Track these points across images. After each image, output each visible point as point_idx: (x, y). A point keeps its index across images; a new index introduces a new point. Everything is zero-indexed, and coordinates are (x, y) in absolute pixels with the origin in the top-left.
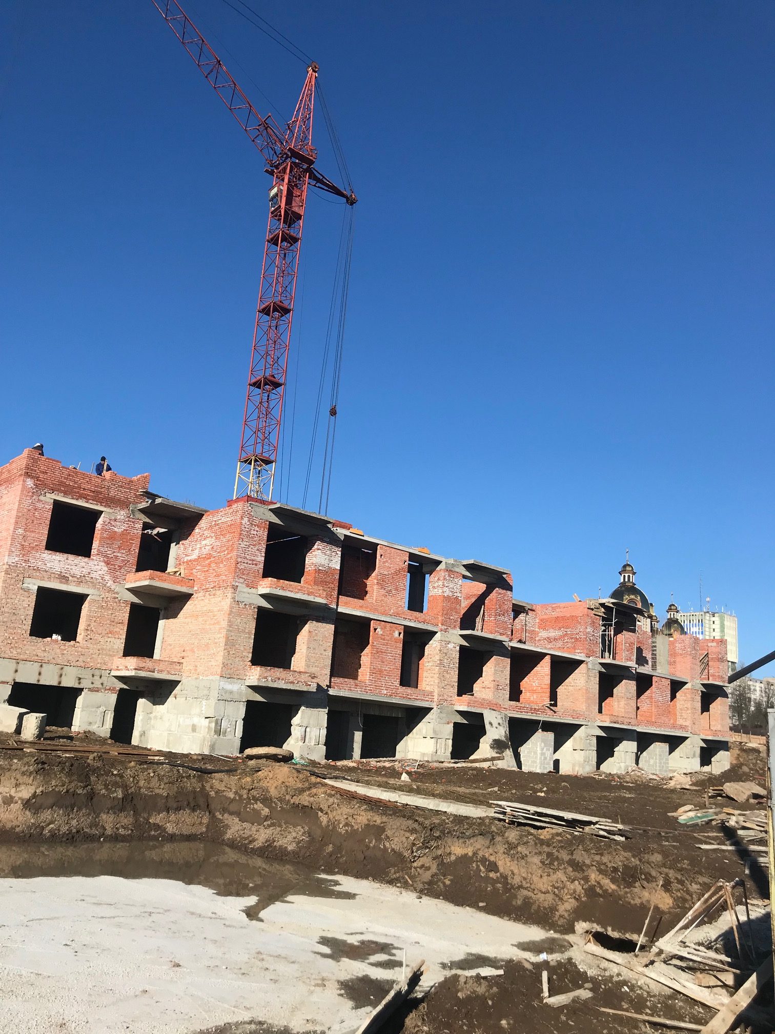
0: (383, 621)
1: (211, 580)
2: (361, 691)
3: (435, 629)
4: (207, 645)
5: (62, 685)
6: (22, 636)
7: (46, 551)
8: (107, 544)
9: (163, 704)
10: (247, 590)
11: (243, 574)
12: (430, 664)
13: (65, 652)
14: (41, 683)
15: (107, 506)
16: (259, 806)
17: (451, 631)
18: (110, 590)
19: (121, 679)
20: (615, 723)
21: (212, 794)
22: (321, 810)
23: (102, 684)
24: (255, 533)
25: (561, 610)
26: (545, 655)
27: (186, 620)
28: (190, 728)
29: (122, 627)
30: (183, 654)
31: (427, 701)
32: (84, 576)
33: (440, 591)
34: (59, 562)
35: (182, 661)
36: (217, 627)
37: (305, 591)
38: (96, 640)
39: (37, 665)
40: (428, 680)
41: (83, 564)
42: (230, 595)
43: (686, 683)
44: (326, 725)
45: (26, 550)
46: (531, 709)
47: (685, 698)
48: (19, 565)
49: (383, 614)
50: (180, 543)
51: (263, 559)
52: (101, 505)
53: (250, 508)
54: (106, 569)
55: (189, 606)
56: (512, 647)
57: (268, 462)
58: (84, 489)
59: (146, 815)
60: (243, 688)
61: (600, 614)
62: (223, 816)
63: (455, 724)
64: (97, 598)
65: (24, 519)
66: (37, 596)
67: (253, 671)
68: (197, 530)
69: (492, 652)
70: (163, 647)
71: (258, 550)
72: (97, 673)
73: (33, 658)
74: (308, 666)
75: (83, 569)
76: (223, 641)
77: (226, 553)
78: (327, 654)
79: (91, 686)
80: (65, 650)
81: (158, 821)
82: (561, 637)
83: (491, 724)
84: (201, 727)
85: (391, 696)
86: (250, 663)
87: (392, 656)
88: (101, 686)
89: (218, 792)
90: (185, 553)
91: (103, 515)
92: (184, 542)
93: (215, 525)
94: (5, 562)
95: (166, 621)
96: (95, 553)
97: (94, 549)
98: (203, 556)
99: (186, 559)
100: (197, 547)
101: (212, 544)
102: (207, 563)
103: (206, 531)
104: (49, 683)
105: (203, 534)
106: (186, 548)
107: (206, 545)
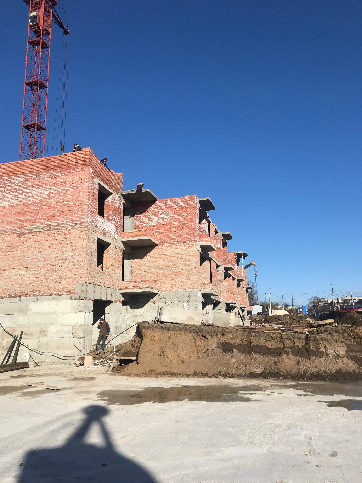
1: (174, 237)
3: (220, 265)
5: (107, 299)
6: (95, 270)
7: (98, 216)
8: (115, 213)
11: (197, 234)
14: (101, 299)
15: (112, 189)
18: (117, 242)
23: (118, 298)
24: (197, 212)
27: (154, 259)
29: (121, 264)
32: (110, 232)
33: (219, 246)
34: (102, 223)
45: (92, 214)
48: (91, 224)
49: (213, 257)
50: (135, 216)
51: (199, 227)
54: (115, 229)
55: (154, 252)
58: (106, 178)
60: (200, 295)
61: (236, 258)
65: (91, 194)
66: (97, 244)
68: (151, 209)
70: (133, 275)
71: (198, 222)
72: (116, 291)
73: (99, 283)
75: (109, 228)
77: (185, 222)
79: (115, 300)
80: (107, 278)
86: (201, 282)
90: (143, 222)
91: (112, 196)
92: (139, 215)
93: (170, 207)
94: (85, 221)
95: (132, 260)
96: (110, 219)
97: (107, 216)
98: (162, 224)
99: (144, 225)
100: (154, 219)
101: (170, 218)
102: (167, 228)
103: (161, 210)
104: (104, 298)
105: (159, 211)
106: (142, 219)
107: (163, 218)
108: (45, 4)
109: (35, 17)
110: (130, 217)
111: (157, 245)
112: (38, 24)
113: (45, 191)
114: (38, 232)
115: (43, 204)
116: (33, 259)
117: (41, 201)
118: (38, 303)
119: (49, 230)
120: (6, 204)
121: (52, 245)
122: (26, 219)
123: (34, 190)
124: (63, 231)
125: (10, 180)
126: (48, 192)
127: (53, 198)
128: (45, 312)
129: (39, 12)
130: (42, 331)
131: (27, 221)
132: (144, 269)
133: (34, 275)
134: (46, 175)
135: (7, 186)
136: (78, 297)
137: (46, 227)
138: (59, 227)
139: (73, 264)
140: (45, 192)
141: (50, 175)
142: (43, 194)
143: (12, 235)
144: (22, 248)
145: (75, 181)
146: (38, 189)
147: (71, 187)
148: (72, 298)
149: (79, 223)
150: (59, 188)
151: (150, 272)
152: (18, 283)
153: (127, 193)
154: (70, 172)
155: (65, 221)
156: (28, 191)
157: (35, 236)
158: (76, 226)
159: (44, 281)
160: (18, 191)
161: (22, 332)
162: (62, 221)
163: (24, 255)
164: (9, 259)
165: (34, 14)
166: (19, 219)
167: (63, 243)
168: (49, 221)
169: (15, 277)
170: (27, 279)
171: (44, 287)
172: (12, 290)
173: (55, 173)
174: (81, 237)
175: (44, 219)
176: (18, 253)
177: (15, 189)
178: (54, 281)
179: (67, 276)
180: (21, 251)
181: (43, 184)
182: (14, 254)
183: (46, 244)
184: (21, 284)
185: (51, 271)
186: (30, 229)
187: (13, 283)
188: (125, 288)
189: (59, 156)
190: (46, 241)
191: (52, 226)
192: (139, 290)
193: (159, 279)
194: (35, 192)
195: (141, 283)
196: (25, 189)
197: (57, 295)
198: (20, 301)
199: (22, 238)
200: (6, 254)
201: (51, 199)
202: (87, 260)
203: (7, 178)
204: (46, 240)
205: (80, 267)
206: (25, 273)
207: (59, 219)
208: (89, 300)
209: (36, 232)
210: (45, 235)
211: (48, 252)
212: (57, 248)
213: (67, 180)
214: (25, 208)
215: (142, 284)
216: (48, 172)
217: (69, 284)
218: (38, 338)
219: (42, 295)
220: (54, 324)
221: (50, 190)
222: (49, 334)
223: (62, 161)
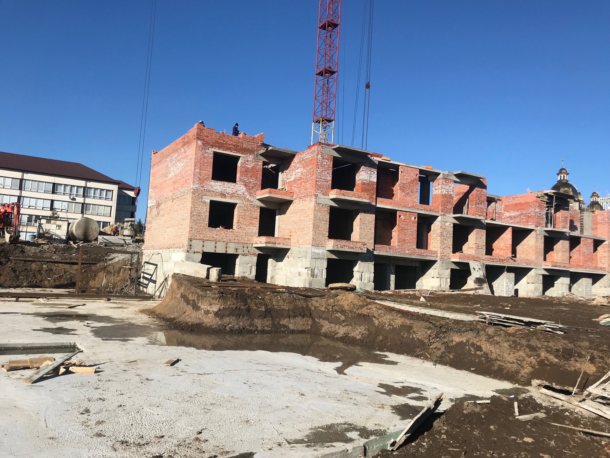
0: (405, 211)
1: (303, 192)
2: (393, 252)
3: (437, 215)
4: (303, 228)
5: (228, 253)
6: (204, 228)
7: (212, 181)
8: (244, 175)
9: (282, 262)
10: (323, 196)
11: (320, 188)
12: (435, 235)
13: (228, 235)
14: (217, 252)
15: (242, 153)
16: (338, 315)
17: (447, 215)
18: (248, 200)
19: (258, 248)
20: (555, 266)
21: (313, 308)
22: (375, 317)
23: (249, 251)
24: (326, 163)
25: (519, 199)
26: (508, 227)
27: (291, 215)
28: (298, 274)
29: (256, 221)
30: (291, 234)
31: (434, 256)
32: (234, 193)
33: (440, 191)
34: (219, 186)
35: (290, 238)
36: (308, 218)
37: (356, 196)
38: (243, 228)
39: (213, 243)
40: (434, 244)
41: (233, 187)
42: (314, 200)
43: (604, 241)
44: (373, 271)
45: (201, 181)
46: (500, 260)
47: (603, 250)
48: (199, 189)
49: (404, 207)
50: (284, 171)
51: (331, 178)
52: (239, 153)
53: (321, 149)
54: (245, 189)
55: (291, 207)
56: (487, 223)
57: (330, 121)
58: (229, 144)
59: (278, 320)
60: (325, 251)
61: (544, 200)
62: (319, 320)
63: (451, 269)
64: (242, 205)
65: (199, 163)
66: (210, 205)
67: (329, 242)
68: (292, 164)
69: (474, 226)
70: (280, 231)
71: (328, 173)
72: (245, 245)
73: (211, 239)
74: (360, 238)
75: (233, 190)
76: (311, 226)
77: (310, 176)
78: (371, 231)
79: (243, 253)
80: (227, 234)
81: (284, 323)
82: (518, 216)
83: (474, 269)
84: (303, 273)
85: (411, 254)
86: (327, 238)
87: (411, 231)
88: (248, 253)
89: (315, 307)
90: (287, 178)
91: (241, 159)
93: (303, 160)
94: (192, 187)
95: (280, 216)
96: (239, 180)
98: (297, 179)
99: (288, 181)
100: (293, 173)
101: (302, 172)
102: (299, 182)
103: (298, 164)
104: (221, 252)
105: (296, 166)
106: (287, 175)
107: (298, 172)
110: (281, 173)
111: (292, 202)
116: (175, 219)
117: (180, 172)
118: (174, 253)
119: (181, 195)
120: (171, 176)
124: (185, 196)
127: (184, 169)
128: (175, 261)
131: (176, 189)
132: (285, 224)
133: (175, 232)
134: (183, 150)
135: (172, 161)
136: (185, 250)
138: (184, 193)
139: (186, 223)
142: (181, 166)
143: (171, 201)
144: (173, 210)
146: (180, 162)
147: (190, 159)
149: (190, 189)
150: (186, 161)
153: (261, 153)
154: (190, 146)
157: (177, 201)
158: (189, 192)
159: (177, 236)
160: (175, 165)
162: (185, 188)
163: (173, 216)
164: (169, 219)
171: (176, 241)
173: (186, 148)
174: (190, 201)
175: (180, 187)
178: (180, 237)
179: (183, 233)
180: (173, 213)
182: (170, 216)
183: (179, 208)
184: (171, 239)
185: (179, 229)
186: (176, 196)
187: (169, 237)
189: (187, 133)
196: (177, 162)
197: (179, 248)
198: (170, 251)
199: (173, 203)
202: (192, 220)
203: (172, 155)
204: (180, 204)
205: (188, 226)
206: (172, 230)
208: (195, 253)
210: (180, 200)
211: (180, 214)
212: (182, 210)
213: (189, 153)
214: (175, 178)
217: (184, 240)
219: (176, 247)
221: (183, 163)
223: (188, 137)
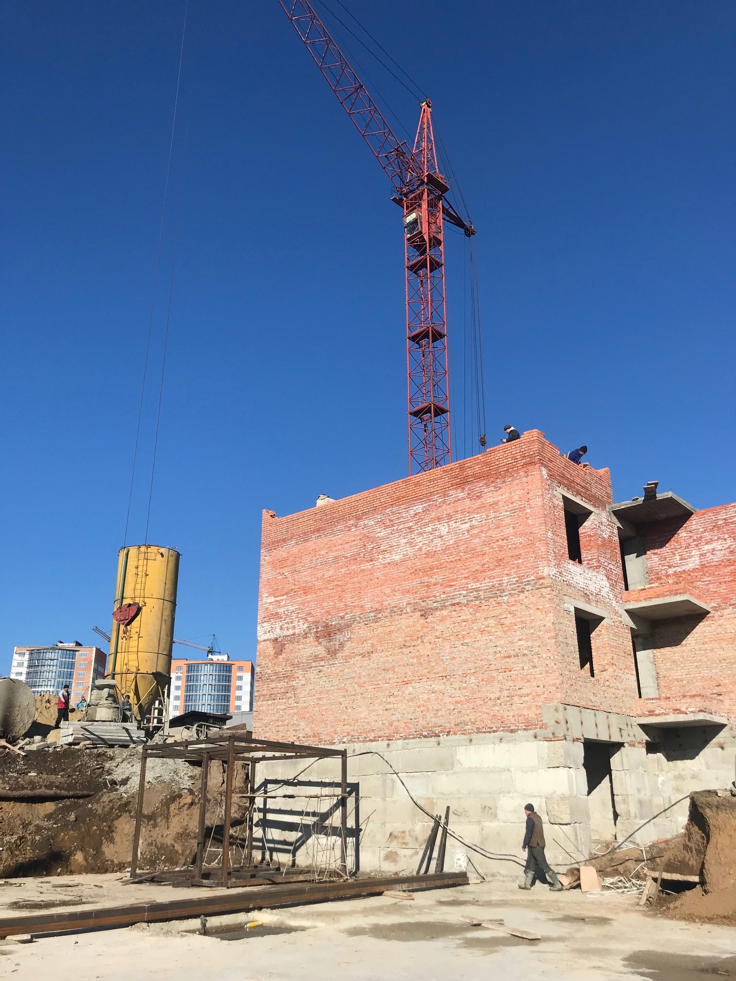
5: (612, 739)
6: (577, 675)
7: (570, 561)
8: (603, 552)
9: (693, 759)
14: (599, 738)
15: (594, 506)
18: (616, 612)
23: (634, 736)
29: (631, 660)
30: (719, 689)
32: (598, 594)
38: (620, 677)
39: (592, 714)
41: (594, 579)
45: (558, 559)
48: (557, 579)
50: (648, 552)
52: (587, 502)
54: (608, 585)
55: (702, 629)
58: (577, 483)
64: (611, 622)
65: (549, 519)
66: (576, 620)
68: (682, 534)
70: (662, 684)
72: (629, 721)
73: (589, 703)
75: (596, 585)
79: (629, 739)
88: (634, 739)
90: (667, 564)
91: (592, 517)
92: (656, 551)
93: (727, 524)
94: (545, 575)
95: (655, 651)
96: (595, 565)
97: (587, 560)
98: (713, 564)
99: (671, 571)
100: (692, 554)
101: (729, 548)
102: (725, 571)
103: (707, 534)
104: (604, 737)
105: (701, 537)
106: (665, 558)
107: (714, 550)
108: (428, 196)
109: (415, 222)
110: (637, 557)
111: (709, 612)
112: (421, 232)
113: (462, 524)
114: (458, 604)
115: (461, 549)
116: (454, 658)
117: (457, 544)
118: (472, 748)
119: (477, 598)
120: (397, 558)
121: (486, 629)
122: (433, 581)
123: (442, 525)
124: (504, 598)
125: (399, 513)
126: (467, 525)
127: (477, 536)
128: (488, 767)
129: (419, 213)
130: (485, 807)
131: (435, 584)
132: (685, 668)
133: (459, 691)
134: (461, 494)
135: (396, 523)
136: (551, 736)
137: (472, 594)
138: (496, 592)
139: (532, 664)
140: (463, 526)
141: (469, 494)
142: (459, 530)
143: (412, 614)
144: (431, 637)
145: (516, 498)
146: (449, 522)
147: (509, 511)
148: (539, 738)
149: (533, 580)
150: (487, 516)
151: (701, 675)
152: (430, 708)
153: (623, 507)
154: (504, 482)
155: (506, 578)
156: (432, 529)
157: (453, 613)
158: (528, 587)
159: (479, 702)
160: (414, 531)
161: (448, 808)
162: (499, 579)
163: (437, 651)
164: (411, 661)
165: (413, 216)
166: (421, 583)
167: (507, 622)
168: (475, 580)
169: (425, 697)
170: (447, 700)
171: (480, 714)
172: (422, 722)
173: (477, 489)
174: (541, 607)
175: (465, 578)
176: (425, 649)
177: (410, 528)
178: (498, 701)
179: (523, 691)
180: (430, 643)
181: (457, 511)
182: (418, 651)
183: (475, 628)
184: (437, 710)
185: (490, 681)
186: (442, 600)
187: (423, 708)
188: (647, 713)
189: (480, 455)
190: (474, 622)
191: (481, 590)
192: (681, 718)
193: (725, 690)
194: (444, 530)
195: (682, 701)
196: (427, 524)
197: (508, 731)
198: (439, 744)
199: (430, 619)
200: (406, 651)
201: (474, 539)
202: (559, 654)
203: (394, 509)
204: (473, 618)
205: (547, 672)
206: (442, 687)
207: (494, 574)
208: (574, 741)
209: (454, 605)
210: (471, 610)
211: (480, 643)
212: (497, 633)
213: (500, 498)
214: (429, 560)
215: (686, 703)
216: (463, 489)
217: (529, 708)
218: (479, 822)
219: (479, 731)
220: (509, 792)
221: (470, 521)
222: (501, 815)
223: (487, 464)
